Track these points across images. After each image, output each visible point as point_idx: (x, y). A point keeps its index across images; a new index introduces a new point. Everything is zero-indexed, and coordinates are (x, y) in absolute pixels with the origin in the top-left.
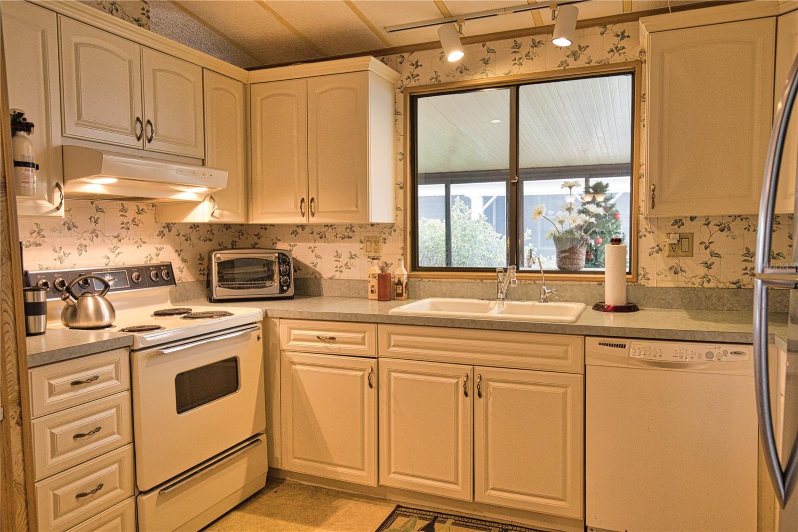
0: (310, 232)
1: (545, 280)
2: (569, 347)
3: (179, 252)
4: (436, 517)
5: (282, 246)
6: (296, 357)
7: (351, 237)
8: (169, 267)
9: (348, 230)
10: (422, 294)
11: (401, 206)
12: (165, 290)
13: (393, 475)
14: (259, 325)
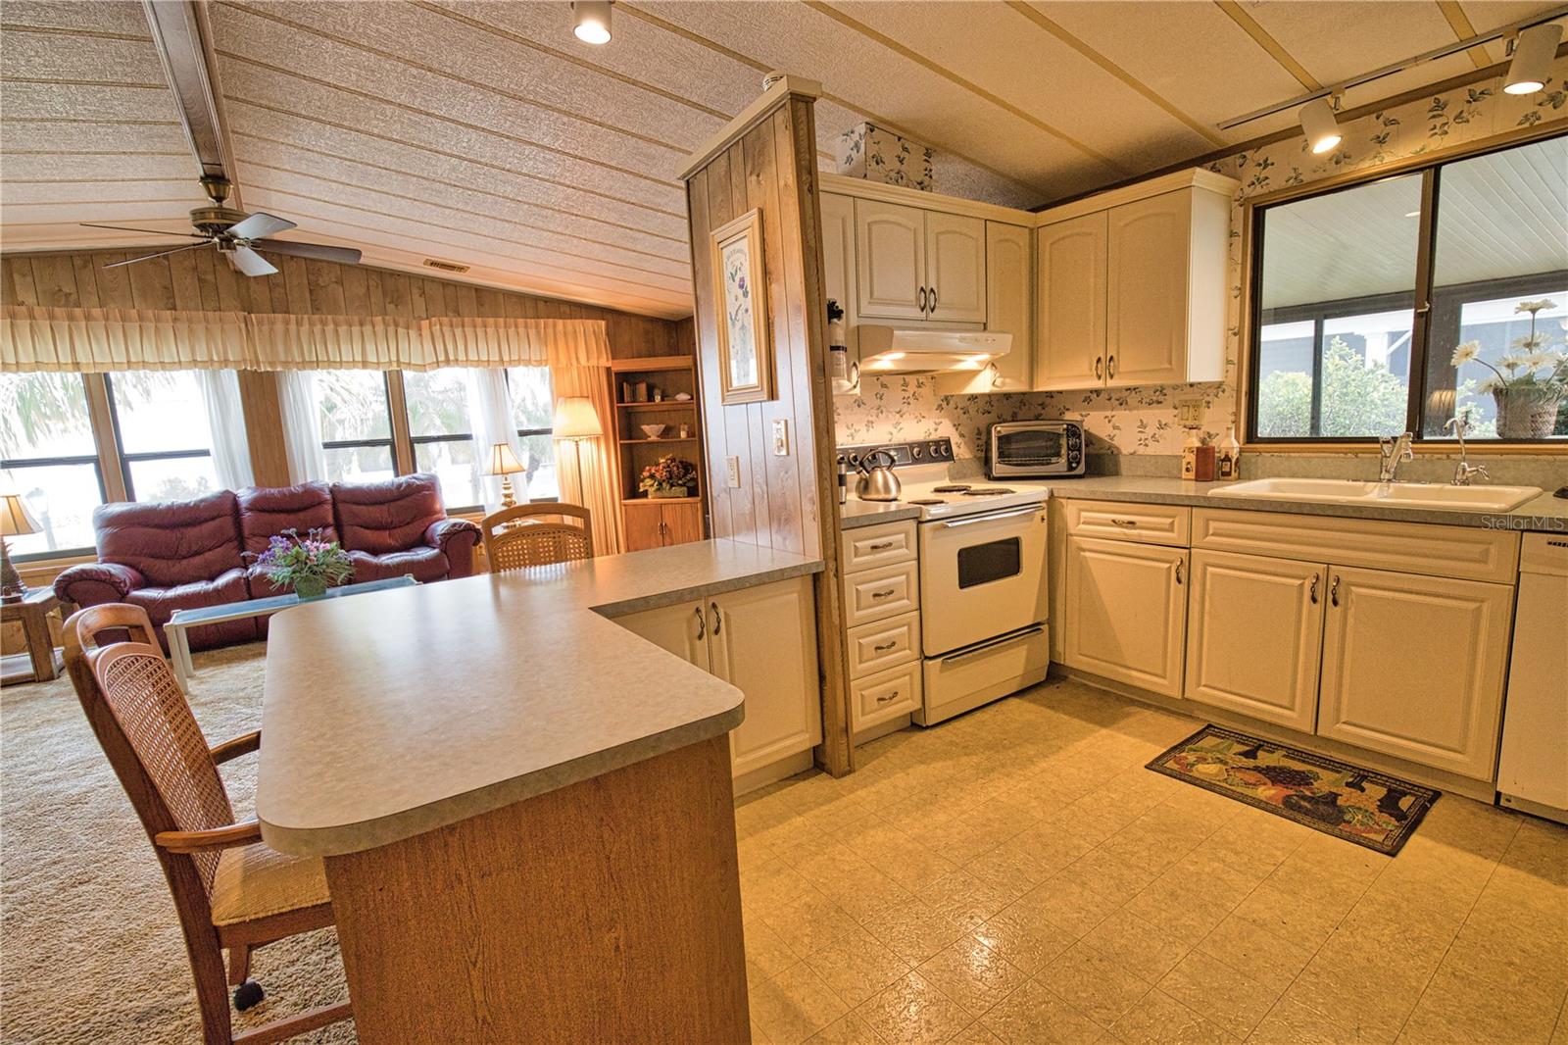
0: (1107, 397)
1: (1466, 453)
2: (1491, 546)
3: (956, 426)
4: (1260, 746)
5: (1069, 416)
6: (1085, 543)
7: (1161, 402)
8: (948, 442)
9: (1158, 393)
10: (1259, 473)
11: (1234, 358)
12: (943, 466)
13: (1202, 688)
14: (1044, 505)
